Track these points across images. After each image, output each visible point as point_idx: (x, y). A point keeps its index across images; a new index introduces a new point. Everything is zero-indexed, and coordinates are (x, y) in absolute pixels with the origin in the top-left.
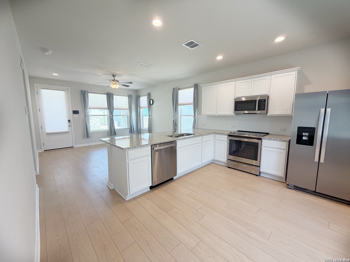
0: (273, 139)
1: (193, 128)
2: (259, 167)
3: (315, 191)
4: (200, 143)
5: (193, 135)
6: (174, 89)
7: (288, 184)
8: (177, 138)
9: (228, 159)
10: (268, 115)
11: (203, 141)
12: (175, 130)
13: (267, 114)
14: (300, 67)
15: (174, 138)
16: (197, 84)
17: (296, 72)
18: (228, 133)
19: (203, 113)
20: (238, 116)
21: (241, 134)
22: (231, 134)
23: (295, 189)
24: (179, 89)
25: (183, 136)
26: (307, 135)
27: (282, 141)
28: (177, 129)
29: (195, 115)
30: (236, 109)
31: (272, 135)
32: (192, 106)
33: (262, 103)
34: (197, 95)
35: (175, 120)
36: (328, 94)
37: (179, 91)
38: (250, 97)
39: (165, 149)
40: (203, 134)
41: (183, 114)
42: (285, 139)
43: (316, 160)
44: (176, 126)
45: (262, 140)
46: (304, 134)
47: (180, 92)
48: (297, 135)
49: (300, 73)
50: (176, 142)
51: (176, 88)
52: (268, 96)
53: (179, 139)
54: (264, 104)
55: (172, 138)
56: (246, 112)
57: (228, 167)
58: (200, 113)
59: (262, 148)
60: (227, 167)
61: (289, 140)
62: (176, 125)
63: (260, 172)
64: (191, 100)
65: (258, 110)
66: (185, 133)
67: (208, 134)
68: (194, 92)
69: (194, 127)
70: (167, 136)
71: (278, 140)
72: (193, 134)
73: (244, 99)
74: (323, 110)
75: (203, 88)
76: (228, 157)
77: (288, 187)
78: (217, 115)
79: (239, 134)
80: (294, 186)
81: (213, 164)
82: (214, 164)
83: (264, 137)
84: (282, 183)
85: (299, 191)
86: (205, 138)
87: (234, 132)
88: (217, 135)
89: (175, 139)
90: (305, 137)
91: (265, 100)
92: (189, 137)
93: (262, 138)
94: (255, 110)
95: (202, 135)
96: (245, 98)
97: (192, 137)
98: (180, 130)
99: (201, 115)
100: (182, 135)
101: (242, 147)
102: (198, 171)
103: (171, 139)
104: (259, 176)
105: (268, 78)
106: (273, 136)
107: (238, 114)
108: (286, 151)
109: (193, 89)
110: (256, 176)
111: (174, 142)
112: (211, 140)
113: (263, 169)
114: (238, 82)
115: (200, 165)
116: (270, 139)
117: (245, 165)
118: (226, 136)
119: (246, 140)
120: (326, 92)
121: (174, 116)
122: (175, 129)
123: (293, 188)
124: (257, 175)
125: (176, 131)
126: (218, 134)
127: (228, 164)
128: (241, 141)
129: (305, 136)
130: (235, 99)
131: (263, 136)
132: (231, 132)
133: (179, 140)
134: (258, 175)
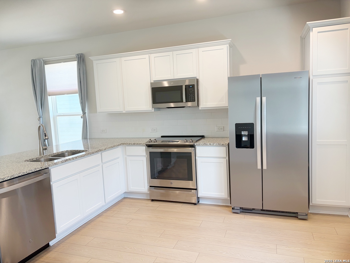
0: (210, 144)
1: (82, 139)
2: (196, 191)
3: (262, 209)
4: (98, 165)
5: (84, 153)
6: (34, 62)
7: (233, 207)
8: (50, 163)
9: (150, 186)
10: (200, 109)
11: (103, 162)
12: (44, 147)
13: (199, 107)
14: (231, 39)
15: (43, 163)
16: (82, 54)
17: (227, 46)
18: (145, 141)
19: (99, 109)
20: (159, 112)
21: (169, 141)
22: (151, 143)
23: (242, 212)
24: (46, 63)
25: (64, 157)
26: (247, 135)
27: (219, 145)
28: (50, 144)
29: (84, 113)
30: (155, 100)
31: (209, 137)
32: (77, 97)
33: (190, 90)
34: (85, 75)
35: (41, 127)
36: (261, 78)
37: (46, 66)
38: (172, 80)
39: (23, 188)
40: (103, 148)
41: (60, 112)
42: (223, 143)
43: (259, 167)
44: (47, 138)
45: (195, 147)
46: (243, 133)
47: (48, 68)
48: (236, 135)
49: (232, 47)
50: (49, 171)
51: (39, 60)
52: (197, 80)
53: (56, 164)
54: (193, 92)
55: (40, 163)
56: (172, 105)
57: (153, 200)
58: (93, 109)
59: (197, 159)
60: (150, 201)
61: (228, 143)
62: (45, 136)
63: (198, 198)
64: (75, 85)
65: (186, 101)
66: (67, 151)
67: (113, 147)
68: (79, 70)
69: (85, 137)
70: (28, 161)
71: (215, 145)
72: (83, 151)
73: (166, 84)
74: (259, 99)
75: (94, 63)
76: (149, 182)
77: (235, 211)
78: (124, 112)
79: (162, 142)
80: (240, 208)
81: (126, 200)
82: (128, 200)
83: (197, 143)
84: (227, 208)
85: (246, 213)
86: (108, 155)
87: (155, 140)
88: (128, 148)
89: (45, 165)
90: (245, 138)
91: (193, 86)
92: (76, 157)
93: (195, 144)
94: (182, 101)
95: (101, 150)
96: (169, 83)
97: (82, 156)
98: (57, 146)
99: (96, 112)
100: (62, 155)
101: (172, 163)
102: (100, 219)
103: (37, 166)
104: (198, 205)
105: (194, 51)
106: (209, 139)
107: (159, 109)
108: (227, 160)
109: (75, 63)
110: (193, 205)
111: (45, 171)
112: (118, 158)
113: (201, 193)
114: (153, 56)
115: (103, 206)
116: (205, 145)
117: (178, 192)
118: (144, 148)
119: (175, 150)
120: (259, 75)
121: (40, 118)
122: (45, 145)
123: (239, 211)
124: (195, 204)
125: (46, 149)
126: (130, 144)
127: (150, 194)
128: (170, 153)
129: (245, 135)
130: (151, 83)
131: (197, 141)
132: (150, 140)
133: (55, 166)
134: (196, 202)
